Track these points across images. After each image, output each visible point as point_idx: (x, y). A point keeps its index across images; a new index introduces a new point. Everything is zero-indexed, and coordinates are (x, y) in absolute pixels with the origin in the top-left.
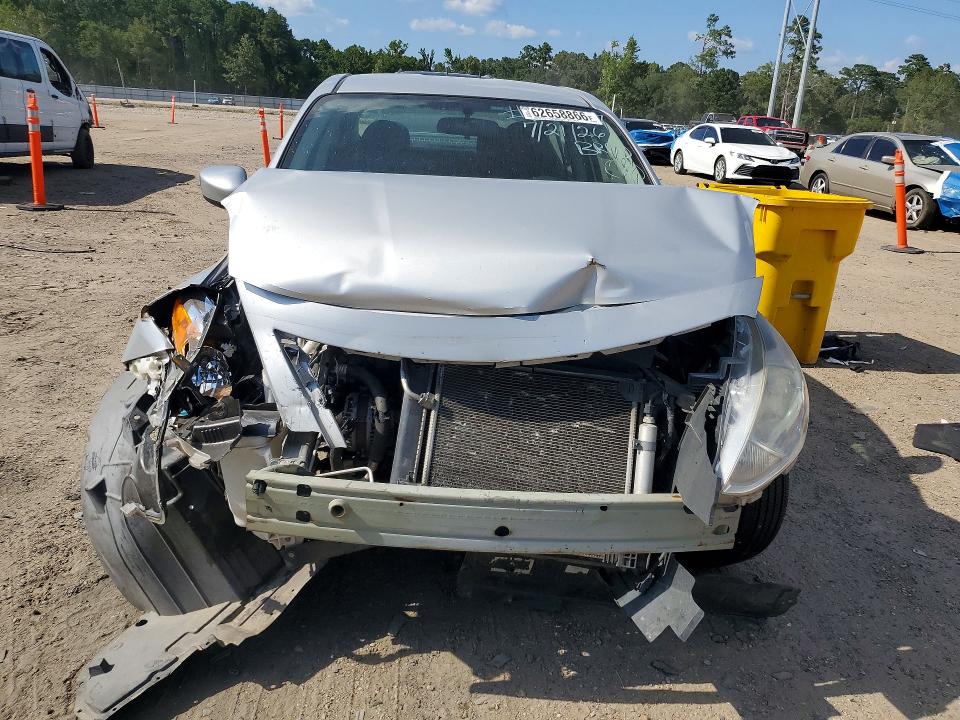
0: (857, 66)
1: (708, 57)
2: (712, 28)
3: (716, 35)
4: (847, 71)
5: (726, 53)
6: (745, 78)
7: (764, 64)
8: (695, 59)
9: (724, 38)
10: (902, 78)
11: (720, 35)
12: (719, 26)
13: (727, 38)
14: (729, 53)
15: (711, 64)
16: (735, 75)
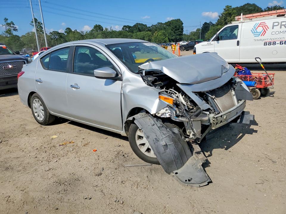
0: (53, 32)
1: (9, 31)
2: (7, 22)
3: (9, 24)
4: (51, 33)
5: (14, 30)
6: (22, 37)
7: (27, 33)
8: (4, 32)
9: (12, 25)
10: (66, 34)
11: (10, 24)
12: (9, 22)
13: (13, 25)
14: (15, 30)
15: (10, 34)
16: (18, 36)
